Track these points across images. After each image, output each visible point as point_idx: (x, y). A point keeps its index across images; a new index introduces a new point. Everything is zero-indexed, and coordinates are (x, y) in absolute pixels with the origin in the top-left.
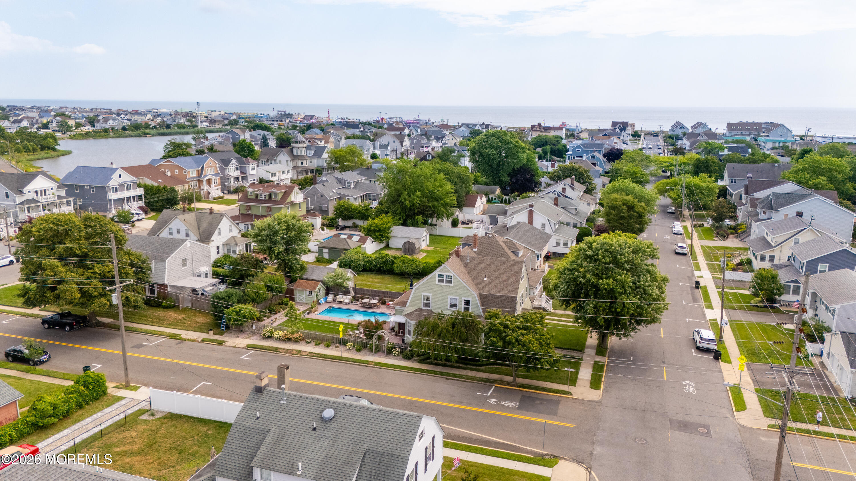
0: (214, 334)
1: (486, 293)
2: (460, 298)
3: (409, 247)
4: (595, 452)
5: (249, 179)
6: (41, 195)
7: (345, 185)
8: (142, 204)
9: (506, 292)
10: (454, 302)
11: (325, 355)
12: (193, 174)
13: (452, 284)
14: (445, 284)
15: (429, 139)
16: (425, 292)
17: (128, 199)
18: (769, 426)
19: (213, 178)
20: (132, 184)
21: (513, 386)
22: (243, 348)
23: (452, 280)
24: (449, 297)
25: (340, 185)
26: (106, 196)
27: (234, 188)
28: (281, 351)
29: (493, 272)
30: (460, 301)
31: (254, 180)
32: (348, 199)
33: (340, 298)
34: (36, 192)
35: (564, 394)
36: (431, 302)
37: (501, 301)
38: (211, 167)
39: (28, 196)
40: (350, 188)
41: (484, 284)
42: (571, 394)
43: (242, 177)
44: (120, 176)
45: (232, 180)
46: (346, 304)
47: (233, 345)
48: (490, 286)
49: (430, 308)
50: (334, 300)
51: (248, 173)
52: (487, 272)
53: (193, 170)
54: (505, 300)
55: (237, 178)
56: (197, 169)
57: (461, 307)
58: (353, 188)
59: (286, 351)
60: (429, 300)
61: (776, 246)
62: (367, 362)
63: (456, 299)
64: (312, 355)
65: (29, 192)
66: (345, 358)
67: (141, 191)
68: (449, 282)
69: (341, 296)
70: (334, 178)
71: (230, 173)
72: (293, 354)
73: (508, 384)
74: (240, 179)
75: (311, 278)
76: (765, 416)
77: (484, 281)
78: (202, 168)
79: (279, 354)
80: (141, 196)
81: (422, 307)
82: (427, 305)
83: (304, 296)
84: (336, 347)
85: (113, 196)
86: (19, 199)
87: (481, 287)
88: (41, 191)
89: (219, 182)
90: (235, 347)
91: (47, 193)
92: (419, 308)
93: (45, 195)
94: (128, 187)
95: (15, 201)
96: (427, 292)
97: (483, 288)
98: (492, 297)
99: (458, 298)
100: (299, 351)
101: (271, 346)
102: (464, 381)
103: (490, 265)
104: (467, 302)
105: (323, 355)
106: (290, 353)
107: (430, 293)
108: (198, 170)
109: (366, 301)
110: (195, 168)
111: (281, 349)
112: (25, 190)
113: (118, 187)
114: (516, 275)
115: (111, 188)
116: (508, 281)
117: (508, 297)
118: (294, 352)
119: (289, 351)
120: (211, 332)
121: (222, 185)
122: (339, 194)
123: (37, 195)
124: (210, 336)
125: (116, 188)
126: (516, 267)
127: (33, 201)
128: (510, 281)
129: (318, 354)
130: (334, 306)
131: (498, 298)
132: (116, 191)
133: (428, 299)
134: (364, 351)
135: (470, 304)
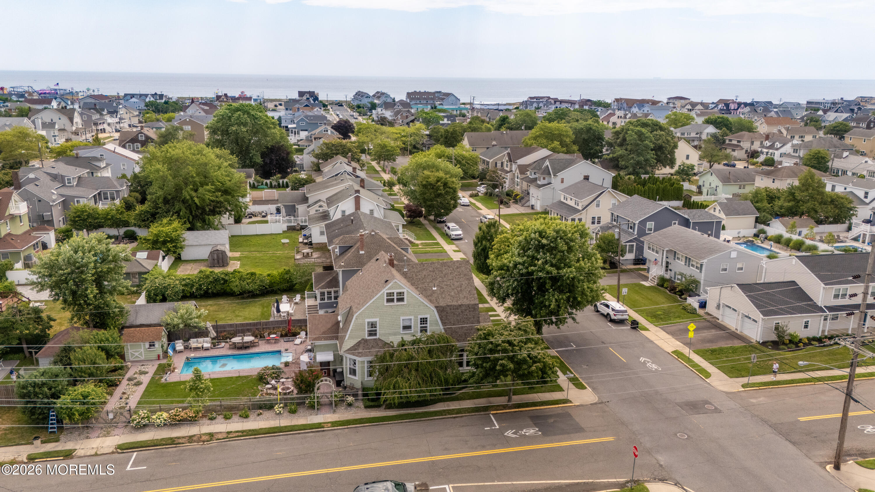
0: (43, 442)
1: (442, 304)
2: (416, 317)
3: (218, 257)
4: (662, 463)
7: (63, 182)
9: (465, 300)
10: (407, 324)
11: (253, 430)
13: (405, 302)
14: (396, 303)
15: (101, 114)
16: (369, 318)
18: (743, 386)
21: (510, 408)
22: (113, 453)
23: (405, 297)
24: (402, 318)
25: (56, 183)
28: (180, 441)
29: (440, 279)
30: (416, 320)
32: (78, 201)
33: (194, 343)
35: (564, 403)
36: (378, 329)
37: (462, 312)
40: (73, 186)
41: (435, 295)
42: (571, 402)
46: (207, 349)
47: (93, 452)
48: (443, 296)
49: (378, 337)
50: (186, 348)
52: (433, 279)
54: (466, 310)
57: (416, 327)
58: (77, 185)
59: (191, 439)
60: (375, 327)
61: (583, 210)
62: (319, 425)
63: (411, 319)
64: (234, 435)
66: (286, 427)
68: (401, 300)
69: (195, 340)
70: (45, 175)
72: (204, 442)
73: (505, 407)
75: (138, 322)
76: (731, 377)
77: (434, 292)
79: (181, 448)
81: (367, 337)
82: (372, 333)
83: (142, 350)
84: (259, 415)
87: (433, 298)
90: (96, 455)
92: (363, 339)
96: (372, 318)
97: (436, 300)
98: (451, 309)
99: (412, 317)
100: (211, 435)
101: (159, 437)
102: (455, 418)
103: (433, 271)
104: (424, 321)
105: (250, 430)
106: (198, 441)
107: (376, 317)
109: (237, 340)
111: (178, 438)
114: (468, 279)
116: (461, 287)
117: (468, 305)
118: (204, 438)
119: (195, 438)
120: (38, 442)
122: (62, 196)
124: (37, 447)
126: (463, 269)
128: (463, 287)
129: (242, 432)
130: (192, 355)
131: (458, 309)
133: (373, 325)
134: (301, 411)
135: (428, 322)
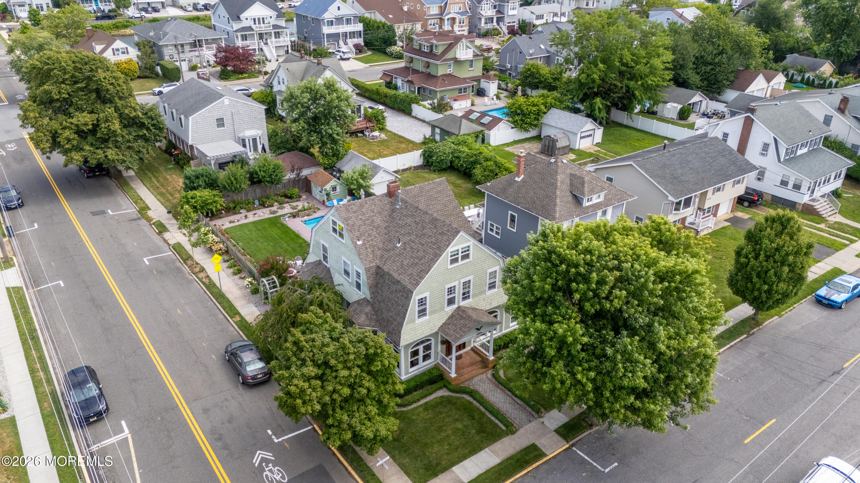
3: (549, 143)
5: (507, 20)
6: (259, 23)
8: (360, 41)
12: (434, 10)
17: (345, 35)
19: (458, 17)
20: (352, 18)
26: (320, 29)
27: (485, 31)
31: (514, 22)
34: (254, 20)
38: (458, 3)
39: (245, 24)
43: (497, 18)
44: (339, 8)
45: (483, 21)
51: (506, 13)
53: (435, 6)
55: (491, 20)
56: (439, 5)
65: (247, 19)
67: (360, 27)
71: (483, 12)
74: (495, 20)
78: (446, 3)
80: (360, 32)
85: (326, 30)
86: (236, 26)
88: (259, 19)
89: (466, 22)
91: (266, 21)
93: (264, 23)
94: (348, 21)
95: (233, 28)
108: (441, 7)
110: (439, 3)
112: (243, 16)
113: (334, 20)
115: (326, 21)
121: (469, 26)
123: (255, 24)
125: (332, 21)
127: (250, 29)
132: (332, 24)
